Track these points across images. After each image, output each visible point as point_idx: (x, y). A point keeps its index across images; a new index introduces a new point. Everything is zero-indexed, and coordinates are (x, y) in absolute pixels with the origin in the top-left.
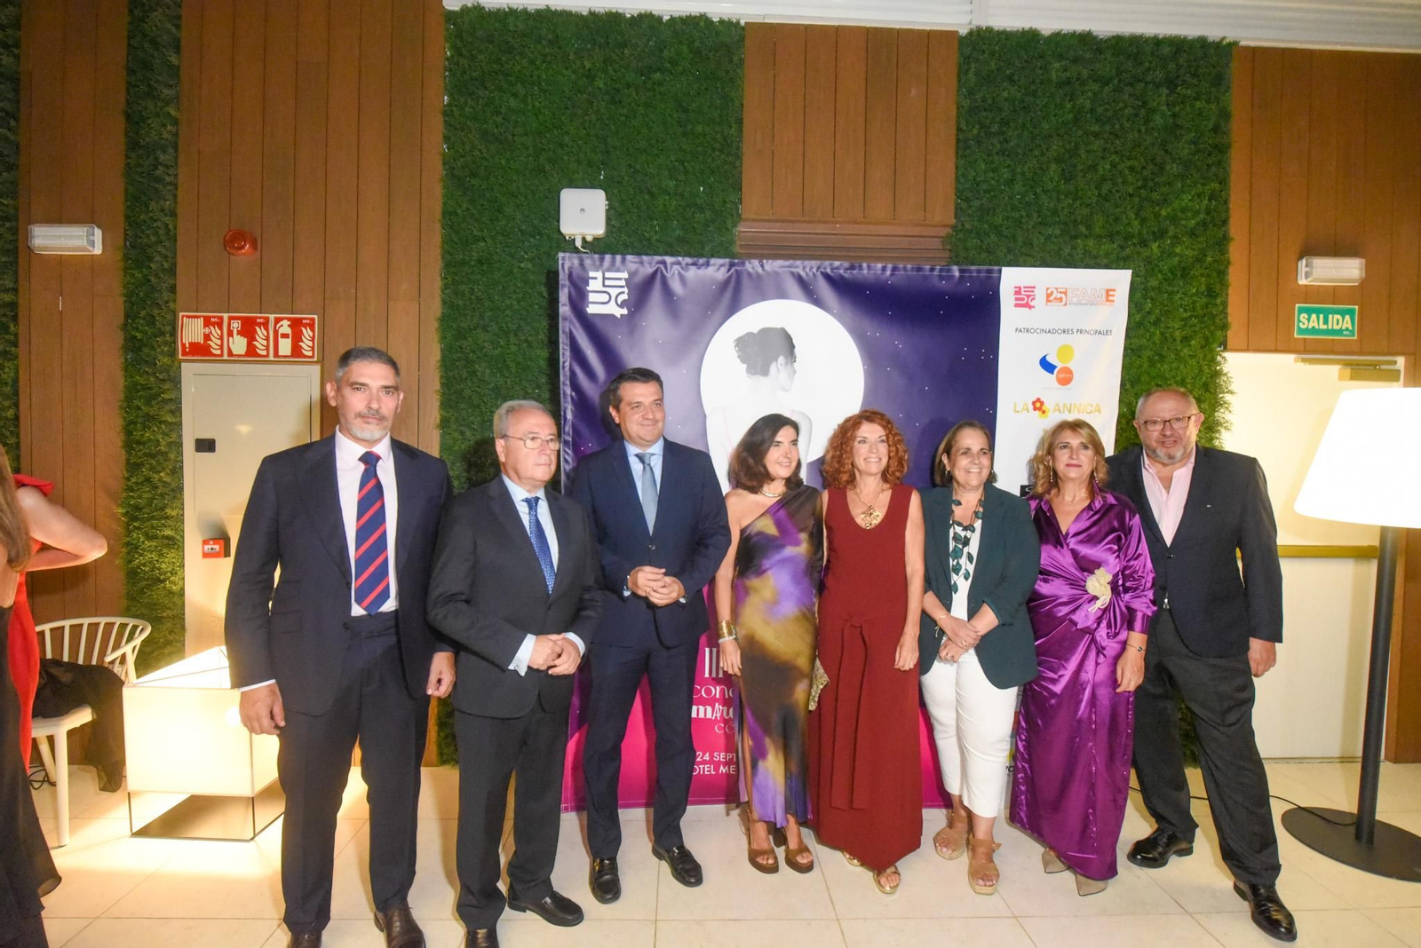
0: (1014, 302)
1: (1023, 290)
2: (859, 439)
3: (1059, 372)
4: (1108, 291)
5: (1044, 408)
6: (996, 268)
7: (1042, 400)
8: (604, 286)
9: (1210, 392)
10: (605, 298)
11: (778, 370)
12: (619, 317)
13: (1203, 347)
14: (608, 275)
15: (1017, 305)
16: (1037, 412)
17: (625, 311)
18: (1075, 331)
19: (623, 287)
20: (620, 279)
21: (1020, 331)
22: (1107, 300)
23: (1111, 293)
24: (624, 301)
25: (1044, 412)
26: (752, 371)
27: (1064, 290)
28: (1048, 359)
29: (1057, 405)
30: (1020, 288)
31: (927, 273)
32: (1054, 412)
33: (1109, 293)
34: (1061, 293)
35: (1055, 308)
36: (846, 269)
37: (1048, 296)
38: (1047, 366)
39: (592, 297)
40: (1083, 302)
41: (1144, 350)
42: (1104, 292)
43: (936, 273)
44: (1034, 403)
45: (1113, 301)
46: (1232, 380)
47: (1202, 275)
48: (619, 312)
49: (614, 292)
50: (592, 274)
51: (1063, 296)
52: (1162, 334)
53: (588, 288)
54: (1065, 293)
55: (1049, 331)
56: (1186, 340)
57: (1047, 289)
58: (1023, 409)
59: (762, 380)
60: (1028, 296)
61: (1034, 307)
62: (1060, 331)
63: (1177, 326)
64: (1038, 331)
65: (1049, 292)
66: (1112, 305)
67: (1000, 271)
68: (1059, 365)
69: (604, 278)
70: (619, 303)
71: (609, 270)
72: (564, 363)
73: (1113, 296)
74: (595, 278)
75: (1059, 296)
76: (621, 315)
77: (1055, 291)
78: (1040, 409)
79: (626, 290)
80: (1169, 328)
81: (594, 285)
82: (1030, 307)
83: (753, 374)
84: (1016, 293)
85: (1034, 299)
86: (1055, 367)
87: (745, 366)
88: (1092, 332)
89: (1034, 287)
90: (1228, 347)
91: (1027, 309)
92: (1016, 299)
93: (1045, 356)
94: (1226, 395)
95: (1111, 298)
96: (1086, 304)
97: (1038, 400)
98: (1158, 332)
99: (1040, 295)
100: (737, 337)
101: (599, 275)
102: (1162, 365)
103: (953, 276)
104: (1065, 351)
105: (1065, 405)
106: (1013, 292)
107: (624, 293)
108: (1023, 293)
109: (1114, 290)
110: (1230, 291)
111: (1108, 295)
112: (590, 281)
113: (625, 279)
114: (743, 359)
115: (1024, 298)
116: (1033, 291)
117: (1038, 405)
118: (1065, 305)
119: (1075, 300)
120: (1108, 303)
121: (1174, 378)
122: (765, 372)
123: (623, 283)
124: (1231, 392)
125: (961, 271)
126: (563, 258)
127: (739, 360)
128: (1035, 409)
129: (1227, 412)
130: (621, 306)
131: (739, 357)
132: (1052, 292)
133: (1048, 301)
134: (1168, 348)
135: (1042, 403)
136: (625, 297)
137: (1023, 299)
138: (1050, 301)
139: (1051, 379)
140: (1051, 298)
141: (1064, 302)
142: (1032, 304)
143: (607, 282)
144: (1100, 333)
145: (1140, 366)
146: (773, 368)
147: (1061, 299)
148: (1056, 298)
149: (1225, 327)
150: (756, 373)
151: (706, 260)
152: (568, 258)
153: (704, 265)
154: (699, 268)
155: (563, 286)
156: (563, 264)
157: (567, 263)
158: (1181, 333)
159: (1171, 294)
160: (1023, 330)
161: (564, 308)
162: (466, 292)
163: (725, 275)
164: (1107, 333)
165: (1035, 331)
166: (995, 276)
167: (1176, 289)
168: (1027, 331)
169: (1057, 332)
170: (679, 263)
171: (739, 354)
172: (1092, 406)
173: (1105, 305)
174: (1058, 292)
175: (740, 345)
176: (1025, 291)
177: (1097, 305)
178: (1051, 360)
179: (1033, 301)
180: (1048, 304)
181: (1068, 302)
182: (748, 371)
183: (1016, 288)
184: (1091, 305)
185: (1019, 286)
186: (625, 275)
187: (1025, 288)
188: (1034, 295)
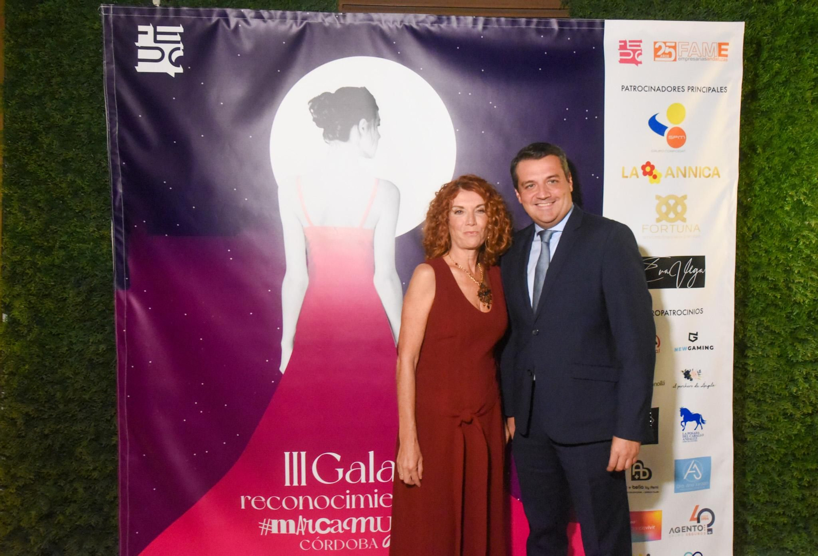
0: (619, 58)
1: (628, 44)
2: (454, 209)
3: (670, 133)
4: (720, 45)
5: (654, 172)
6: (598, 21)
7: (652, 163)
8: (156, 41)
10: (157, 55)
11: (360, 134)
12: (173, 75)
14: (160, 29)
15: (622, 61)
16: (647, 176)
17: (180, 70)
18: (686, 89)
19: (178, 42)
20: (175, 34)
21: (627, 89)
22: (720, 55)
23: (723, 47)
24: (179, 58)
25: (655, 177)
26: (331, 136)
27: (673, 44)
28: (658, 119)
29: (670, 168)
30: (625, 42)
31: (524, 26)
32: (666, 177)
34: (670, 47)
35: (664, 64)
36: (432, 23)
37: (657, 50)
38: (657, 126)
39: (142, 54)
40: (695, 57)
41: (775, 112)
42: (716, 47)
43: (533, 26)
44: (643, 167)
45: (726, 56)
48: (172, 71)
49: (167, 48)
50: (141, 28)
51: (672, 50)
52: (792, 95)
53: (137, 44)
54: (674, 48)
55: (658, 89)
57: (655, 43)
58: (632, 174)
59: (338, 145)
60: (634, 51)
61: (641, 63)
62: (669, 89)
63: (807, 86)
64: (646, 89)
65: (657, 46)
66: (727, 60)
67: (603, 24)
68: (670, 126)
69: (156, 33)
70: (174, 60)
71: (162, 24)
73: (726, 50)
74: (146, 33)
75: (668, 50)
76: (176, 74)
77: (663, 46)
78: (650, 173)
79: (181, 46)
80: (800, 89)
81: (143, 40)
82: (637, 63)
83: (331, 139)
84: (622, 48)
85: (640, 54)
86: (666, 128)
87: (322, 130)
88: (704, 90)
89: (641, 41)
91: (633, 65)
92: (622, 54)
93: (654, 117)
95: (723, 53)
96: (697, 59)
97: (648, 164)
98: (788, 94)
99: (647, 50)
100: (312, 98)
102: (793, 127)
103: (553, 29)
104: (675, 109)
105: (678, 168)
106: (619, 48)
107: (178, 49)
108: (628, 47)
109: (727, 44)
111: (720, 50)
112: (140, 36)
113: (180, 34)
114: (318, 122)
116: (639, 46)
117: (648, 169)
118: (675, 60)
119: (685, 55)
120: (720, 58)
121: (807, 141)
122: (345, 137)
123: (178, 38)
125: (561, 24)
126: (107, 10)
127: (314, 123)
128: (645, 173)
130: (176, 64)
131: (314, 120)
132: (660, 47)
133: (656, 56)
134: (799, 110)
135: (653, 167)
136: (180, 53)
137: (629, 54)
138: (659, 56)
139: (661, 141)
140: (660, 53)
141: (673, 58)
142: (639, 59)
143: (159, 37)
144: (714, 90)
145: (771, 129)
146: (354, 131)
147: (670, 54)
148: (664, 53)
150: (333, 137)
151: (273, 12)
152: (113, 8)
153: (271, 18)
154: (265, 22)
155: (108, 42)
156: (107, 17)
157: (111, 15)
158: (812, 93)
159: (799, 53)
160: (629, 88)
161: (108, 67)
162: (31, 55)
163: (295, 29)
164: (722, 90)
165: (643, 89)
166: (597, 28)
167: (805, 48)
168: (634, 89)
169: (666, 89)
170: (243, 16)
171: (315, 116)
172: (710, 170)
173: (717, 60)
174: (666, 46)
175: (316, 107)
176: (630, 46)
177: (709, 59)
178: (660, 119)
179: (640, 57)
180: (656, 59)
181: (678, 57)
182: (325, 135)
183: (621, 42)
184: (703, 59)
185: (624, 40)
186: (180, 29)
187: (630, 41)
188: (641, 50)
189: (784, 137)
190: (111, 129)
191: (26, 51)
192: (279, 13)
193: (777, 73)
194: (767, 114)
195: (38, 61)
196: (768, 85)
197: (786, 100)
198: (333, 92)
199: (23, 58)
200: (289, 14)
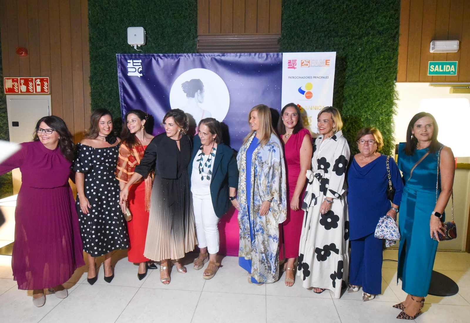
0: (288, 66)
1: (291, 61)
3: (306, 94)
4: (326, 61)
5: (300, 108)
6: (280, 53)
7: (300, 104)
8: (133, 65)
9: (388, 99)
10: (134, 70)
11: (198, 95)
13: (385, 81)
14: (134, 61)
15: (289, 68)
19: (140, 66)
20: (139, 63)
21: (291, 78)
22: (326, 64)
23: (327, 61)
24: (141, 71)
27: (308, 61)
28: (302, 88)
30: (290, 61)
31: (254, 56)
33: (327, 62)
34: (307, 62)
35: (305, 68)
36: (221, 56)
37: (302, 63)
38: (302, 92)
39: (129, 70)
40: (317, 65)
41: (359, 82)
42: (325, 61)
43: (257, 56)
45: (329, 65)
46: (398, 94)
47: (386, 51)
49: (137, 67)
50: (129, 61)
52: (367, 76)
53: (128, 66)
54: (309, 62)
55: (302, 78)
56: (377, 78)
57: (302, 61)
59: (191, 99)
60: (294, 64)
61: (296, 68)
62: (306, 78)
63: (374, 72)
64: (298, 78)
65: (302, 62)
66: (329, 66)
67: (282, 54)
68: (306, 91)
69: (133, 63)
70: (139, 72)
71: (135, 59)
72: (121, 94)
73: (329, 62)
74: (130, 63)
75: (306, 63)
76: (140, 76)
77: (305, 61)
79: (141, 67)
80: (370, 73)
81: (130, 65)
82: (295, 68)
83: (189, 97)
84: (289, 63)
85: (296, 65)
86: (305, 92)
87: (186, 94)
88: (320, 77)
89: (296, 60)
90: (397, 81)
91: (293, 69)
92: (289, 65)
93: (300, 88)
94: (395, 100)
95: (327, 64)
96: (317, 66)
99: (299, 63)
100: (182, 83)
101: (131, 61)
102: (367, 89)
103: (264, 57)
104: (309, 85)
105: (309, 106)
106: (288, 63)
107: (140, 68)
108: (291, 63)
109: (329, 60)
110: (399, 57)
111: (326, 62)
112: (128, 64)
114: (185, 91)
115: (292, 65)
116: (296, 62)
117: (298, 106)
118: (309, 67)
119: (313, 65)
120: (326, 66)
122: (193, 96)
123: (140, 64)
124: (398, 99)
125: (267, 55)
126: (118, 56)
127: (183, 92)
129: (396, 107)
130: (140, 73)
131: (183, 90)
132: (303, 62)
133: (302, 65)
134: (370, 82)
136: (141, 69)
137: (291, 65)
138: (303, 66)
139: (303, 96)
140: (303, 64)
141: (308, 66)
142: (295, 67)
143: (134, 64)
144: (324, 78)
146: (196, 95)
147: (307, 65)
148: (305, 64)
149: (395, 72)
150: (190, 96)
151: (169, 54)
152: (120, 55)
153: (168, 56)
154: (166, 58)
155: (119, 66)
156: (118, 58)
157: (119, 57)
158: (376, 75)
159: (371, 59)
160: (291, 77)
161: (120, 74)
162: (98, 67)
163: (176, 60)
164: (327, 77)
165: (297, 78)
166: (280, 56)
167: (374, 57)
168: (293, 78)
169: (305, 78)
170: (159, 56)
171: (184, 89)
172: (321, 107)
173: (325, 66)
174: (306, 62)
175: (184, 86)
176: (292, 62)
177: (322, 66)
178: (303, 89)
179: (296, 66)
180: (302, 66)
181: (310, 66)
182: (187, 96)
183: (289, 61)
184: (320, 66)
185: (290, 60)
186: (140, 61)
187: (292, 60)
188: (296, 63)
189: (363, 93)
191: (97, 65)
192: (171, 54)
193: (361, 67)
195: (100, 69)
196: (357, 72)
197: (364, 78)
198: (189, 81)
199: (95, 68)
200: (174, 54)
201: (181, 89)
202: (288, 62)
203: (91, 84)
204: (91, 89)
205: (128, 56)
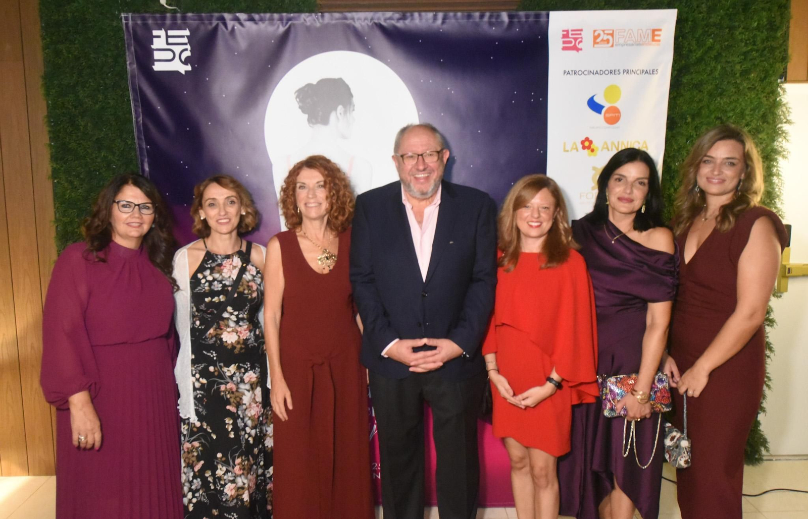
0: (562, 45)
1: (570, 33)
3: (606, 112)
4: (654, 31)
5: (592, 146)
6: (544, 13)
7: (590, 139)
8: (168, 44)
9: (768, 123)
10: (169, 55)
11: (338, 118)
12: (184, 73)
13: (762, 80)
14: (171, 33)
15: (564, 49)
16: (586, 150)
17: (189, 68)
18: (622, 71)
19: (185, 44)
20: (183, 37)
21: (569, 73)
22: (653, 40)
23: (656, 33)
24: (187, 58)
25: (593, 151)
26: (314, 121)
27: (611, 32)
28: (596, 99)
29: (606, 143)
30: (567, 31)
31: (477, 20)
32: (602, 150)
33: (654, 33)
34: (608, 34)
35: (603, 49)
36: (399, 19)
37: (596, 38)
38: (595, 106)
39: (157, 55)
40: (631, 42)
41: (705, 84)
42: (650, 33)
43: (486, 19)
44: (583, 142)
45: (659, 41)
46: (790, 110)
47: (763, 9)
48: (183, 69)
50: (155, 33)
51: (610, 37)
52: (722, 68)
53: (153, 47)
54: (612, 35)
55: (597, 73)
56: (745, 73)
57: (595, 31)
58: (572, 149)
59: (320, 128)
60: (576, 39)
61: (581, 49)
62: (607, 72)
63: (737, 60)
64: (586, 73)
65: (596, 34)
66: (659, 45)
67: (548, 16)
68: (607, 105)
69: (167, 37)
71: (172, 28)
73: (659, 35)
74: (159, 37)
75: (606, 37)
76: (186, 71)
77: (602, 33)
78: (589, 147)
79: (188, 47)
80: (729, 62)
81: (158, 43)
82: (578, 50)
83: (313, 124)
84: (565, 36)
85: (581, 42)
86: (602, 107)
87: (306, 116)
88: (639, 72)
89: (581, 30)
90: (788, 79)
91: (574, 52)
92: (564, 42)
93: (592, 98)
94: (784, 125)
95: (656, 38)
96: (633, 45)
97: (587, 139)
98: (719, 67)
99: (587, 37)
100: (297, 88)
101: (162, 33)
102: (721, 98)
103: (502, 22)
104: (612, 91)
105: (613, 143)
106: (561, 36)
107: (186, 50)
108: (570, 36)
109: (660, 30)
110: (792, 24)
111: (654, 35)
112: (155, 40)
113: (187, 37)
114: (303, 109)
115: (572, 42)
116: (580, 34)
117: (587, 144)
118: (612, 46)
119: (621, 41)
120: (654, 43)
121: (733, 110)
122: (325, 121)
123: (185, 40)
124: (788, 122)
125: (511, 17)
126: (126, 18)
127: (300, 110)
128: (584, 148)
129: (784, 140)
130: (185, 62)
131: (300, 107)
132: (599, 35)
133: (595, 43)
134: (728, 82)
135: (591, 142)
136: (188, 54)
137: (570, 42)
138: (598, 43)
139: (599, 118)
140: (598, 40)
141: (610, 44)
142: (579, 46)
143: (171, 40)
144: (647, 72)
145: (701, 101)
146: (333, 117)
147: (608, 41)
148: (603, 40)
149: (784, 59)
150: (317, 122)
151: (262, 15)
152: (132, 17)
153: (262, 20)
154: (256, 23)
155: (129, 46)
156: (127, 24)
157: (130, 22)
158: (741, 66)
159: (732, 29)
160: (571, 72)
161: (131, 67)
162: (64, 51)
163: (282, 29)
164: (653, 72)
165: (583, 73)
166: (543, 20)
167: (737, 24)
168: (575, 73)
169: (604, 72)
170: (237, 19)
171: (301, 104)
172: (639, 143)
173: (650, 44)
174: (604, 34)
175: (301, 97)
176: (572, 34)
177: (643, 45)
178: (598, 100)
179: (581, 44)
180: (596, 46)
181: (615, 44)
182: (309, 121)
183: (563, 31)
184: (638, 45)
185: (567, 29)
186: (187, 32)
187: (572, 31)
188: (582, 38)
189: (712, 107)
190: (137, 118)
192: (268, 15)
193: (710, 48)
194: (698, 86)
195: (70, 55)
196: (700, 60)
197: (717, 74)
198: (315, 82)
199: (57, 54)
200: (276, 16)
201: (295, 105)
202: (561, 34)
203: (47, 94)
204: (48, 108)
205: (155, 19)
